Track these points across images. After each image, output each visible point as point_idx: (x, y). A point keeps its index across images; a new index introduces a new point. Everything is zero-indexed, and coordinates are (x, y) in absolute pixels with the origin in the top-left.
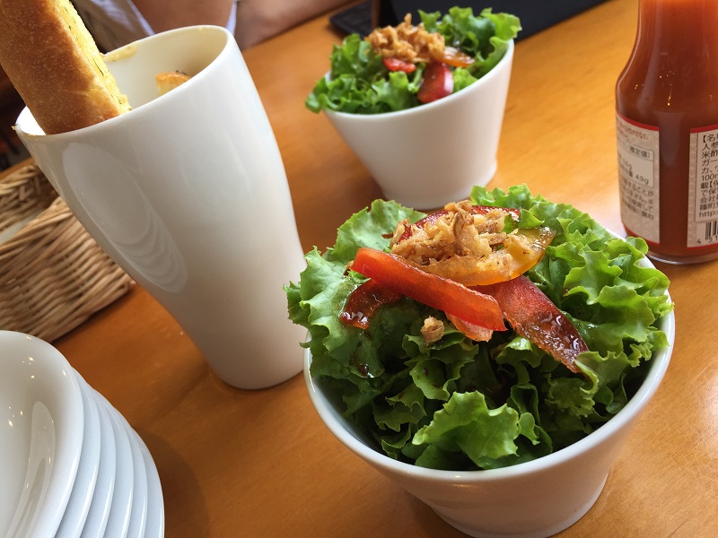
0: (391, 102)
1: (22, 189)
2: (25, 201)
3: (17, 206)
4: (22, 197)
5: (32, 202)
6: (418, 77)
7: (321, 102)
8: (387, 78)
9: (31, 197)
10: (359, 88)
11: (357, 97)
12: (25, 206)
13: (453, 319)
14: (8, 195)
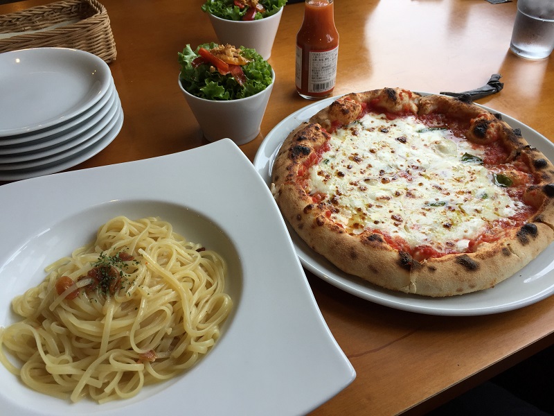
0: (232, 17)
1: (74, 7)
2: (72, 13)
3: (69, 14)
4: (72, 11)
5: (76, 14)
6: (245, 11)
7: (207, 9)
8: (233, 8)
9: (75, 12)
10: (223, 8)
11: (221, 11)
12: (72, 15)
13: (219, 69)
14: (67, 8)
